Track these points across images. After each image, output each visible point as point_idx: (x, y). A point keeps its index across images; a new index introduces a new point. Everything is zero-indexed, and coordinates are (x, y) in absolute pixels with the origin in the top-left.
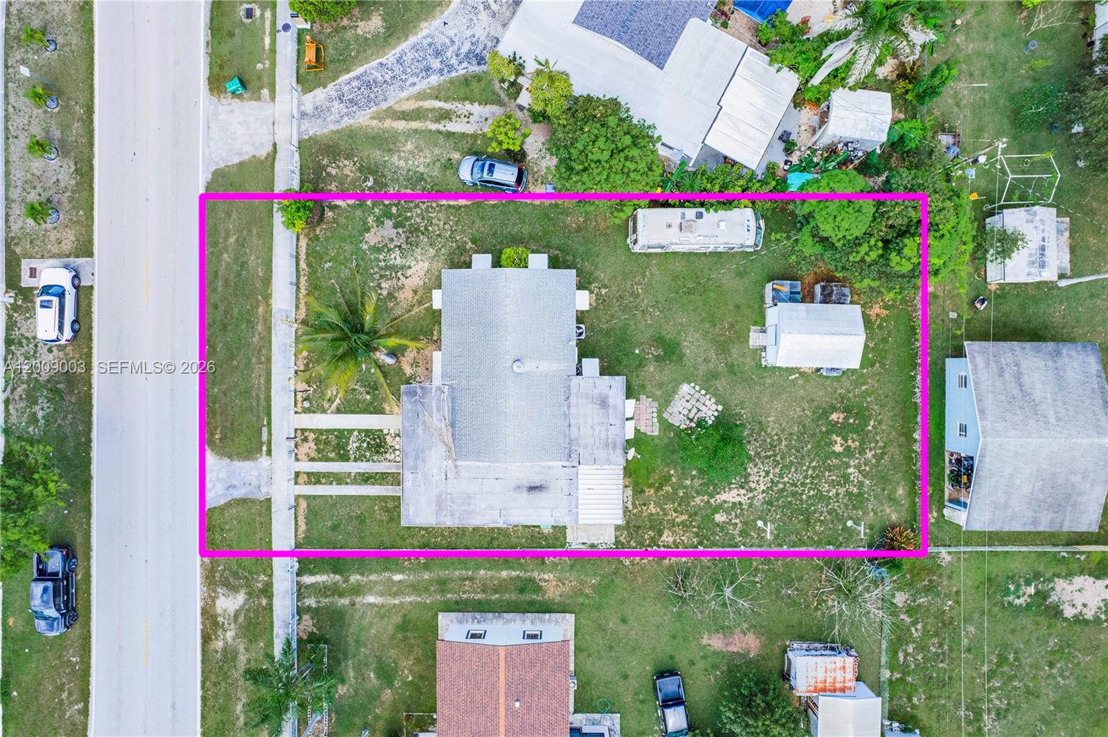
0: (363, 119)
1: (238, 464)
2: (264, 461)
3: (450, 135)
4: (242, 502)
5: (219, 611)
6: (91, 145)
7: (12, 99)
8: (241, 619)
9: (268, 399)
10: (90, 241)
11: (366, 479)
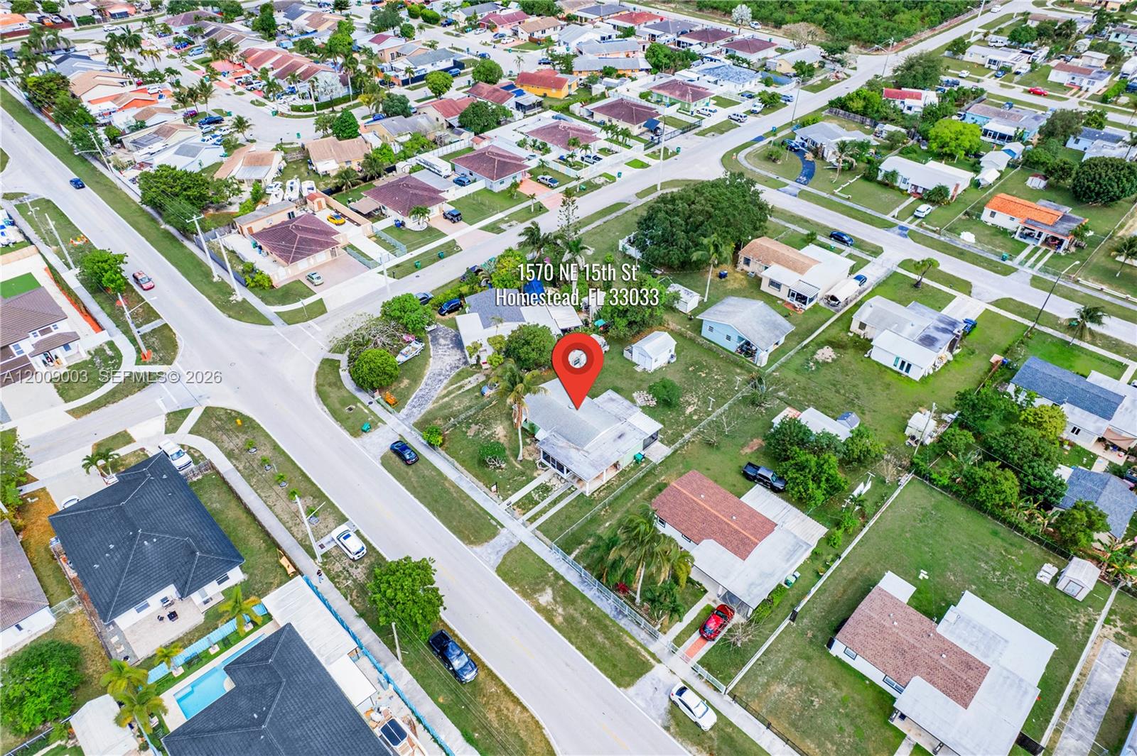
0: (429, 406)
1: (492, 542)
2: (503, 531)
3: (468, 390)
4: (510, 552)
5: (544, 604)
6: (314, 484)
7: (262, 495)
8: (558, 599)
9: (482, 509)
10: (343, 515)
11: (554, 503)
